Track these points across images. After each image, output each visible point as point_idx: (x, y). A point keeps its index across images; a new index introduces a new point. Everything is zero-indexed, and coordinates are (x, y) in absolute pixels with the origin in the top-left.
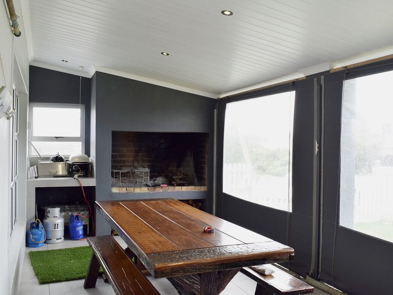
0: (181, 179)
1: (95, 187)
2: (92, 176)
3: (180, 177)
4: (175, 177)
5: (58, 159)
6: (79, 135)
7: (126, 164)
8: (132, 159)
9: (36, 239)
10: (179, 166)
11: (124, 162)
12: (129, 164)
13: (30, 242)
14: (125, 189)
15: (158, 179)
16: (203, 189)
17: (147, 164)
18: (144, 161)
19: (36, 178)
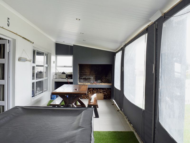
0: (105, 81)
1: (72, 82)
2: (72, 79)
3: (105, 80)
4: (103, 80)
5: (63, 73)
6: (72, 66)
7: (87, 75)
8: (89, 74)
9: (53, 97)
10: (106, 77)
11: (86, 75)
12: (88, 75)
13: (52, 98)
14: (82, 83)
15: (98, 81)
16: (110, 84)
17: (94, 75)
18: (93, 74)
19: (56, 79)
